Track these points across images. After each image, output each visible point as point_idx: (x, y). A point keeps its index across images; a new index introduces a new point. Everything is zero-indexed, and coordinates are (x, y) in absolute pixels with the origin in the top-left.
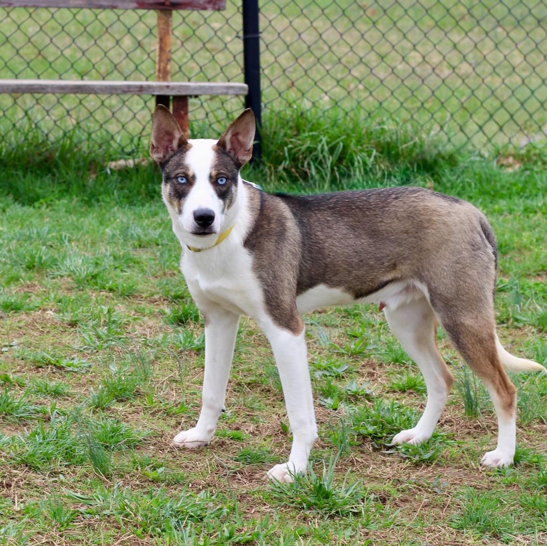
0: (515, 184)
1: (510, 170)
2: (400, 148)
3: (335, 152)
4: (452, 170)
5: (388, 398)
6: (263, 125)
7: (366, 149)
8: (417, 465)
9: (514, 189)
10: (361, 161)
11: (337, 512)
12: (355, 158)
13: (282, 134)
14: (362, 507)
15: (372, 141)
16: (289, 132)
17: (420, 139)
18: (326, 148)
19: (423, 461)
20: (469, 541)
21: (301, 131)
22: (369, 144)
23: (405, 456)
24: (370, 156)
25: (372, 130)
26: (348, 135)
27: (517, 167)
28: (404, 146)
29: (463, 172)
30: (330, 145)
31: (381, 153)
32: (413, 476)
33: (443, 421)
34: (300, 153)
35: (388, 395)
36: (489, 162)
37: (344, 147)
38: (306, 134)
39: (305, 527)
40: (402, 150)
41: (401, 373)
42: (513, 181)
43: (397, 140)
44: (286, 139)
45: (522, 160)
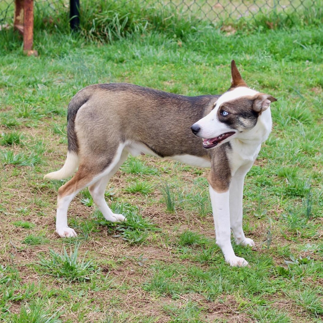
0: (230, 44)
1: (229, 34)
2: (163, 20)
3: (123, 23)
4: (193, 34)
5: (124, 198)
6: (81, 5)
7: (142, 21)
8: (132, 245)
9: (229, 47)
10: (138, 29)
11: (77, 279)
12: (135, 27)
13: (92, 11)
14: (92, 276)
15: (146, 16)
16: (96, 10)
17: (175, 14)
18: (118, 20)
19: (136, 243)
20: (153, 299)
21: (104, 9)
22: (145, 17)
23: (126, 239)
24: (144, 25)
25: (147, 9)
26: (131, 12)
27: (234, 32)
28: (165, 19)
29: (200, 36)
30: (121, 18)
31: (152, 23)
32: (128, 253)
33: (154, 214)
34: (103, 23)
35: (124, 195)
36: (216, 29)
37: (129, 20)
38: (106, 12)
39: (56, 289)
40: (164, 21)
41: (134, 180)
42: (229, 42)
43: (161, 15)
44: (94, 14)
45: (237, 28)
